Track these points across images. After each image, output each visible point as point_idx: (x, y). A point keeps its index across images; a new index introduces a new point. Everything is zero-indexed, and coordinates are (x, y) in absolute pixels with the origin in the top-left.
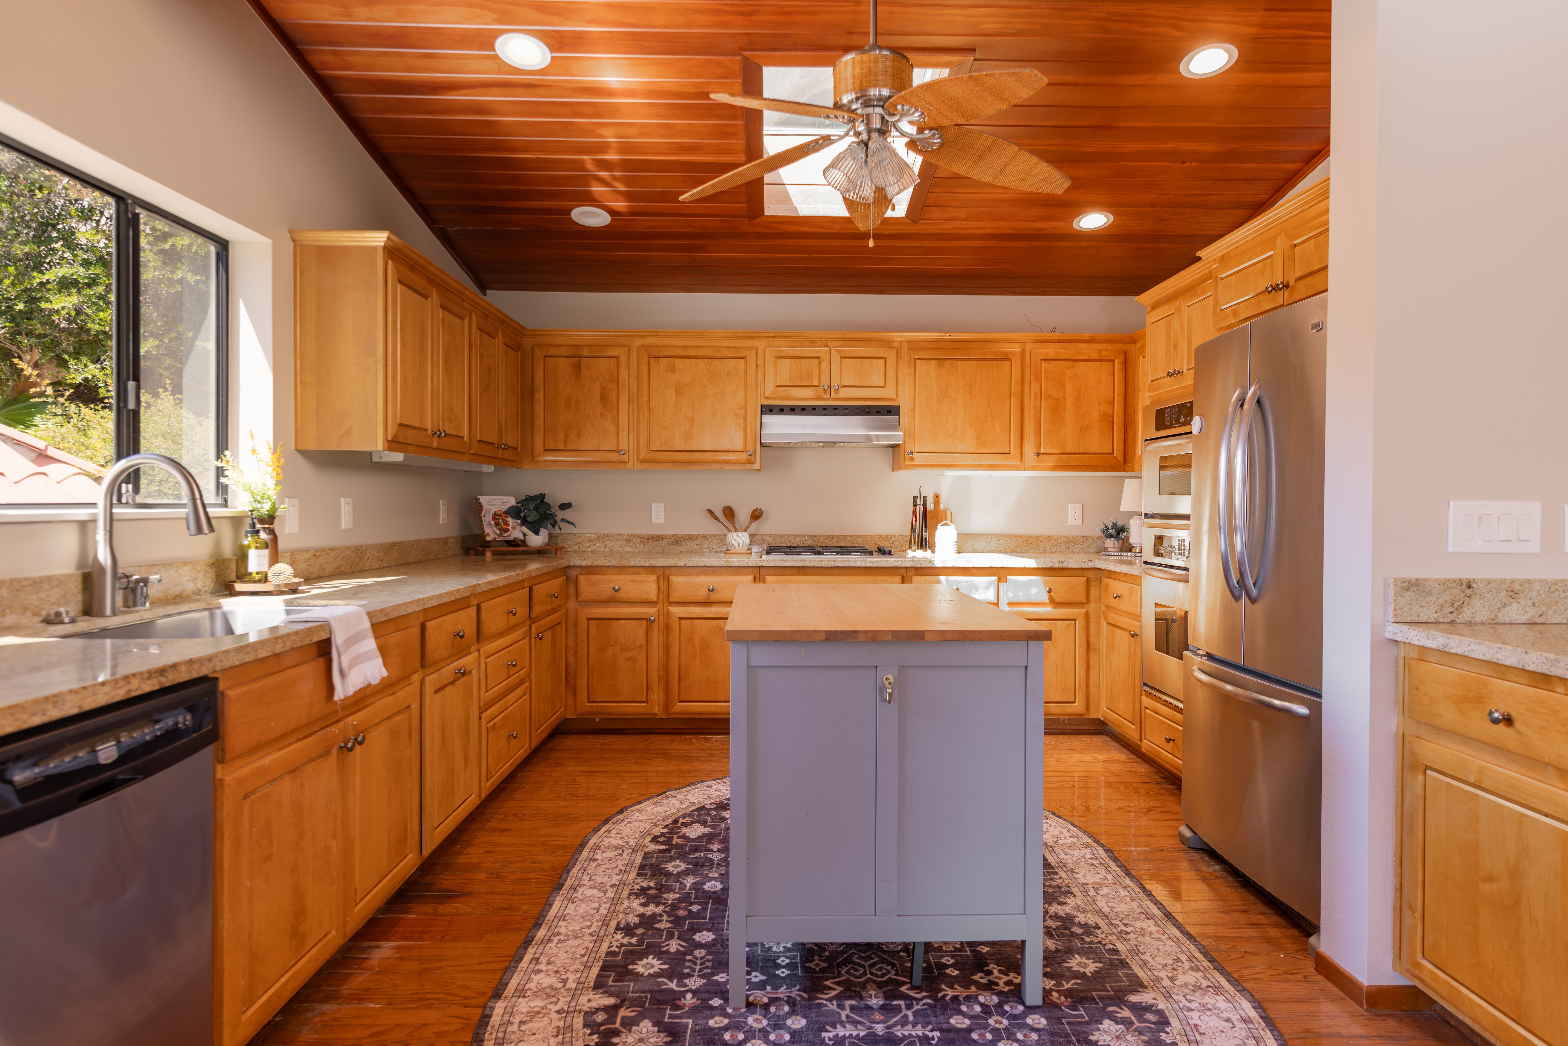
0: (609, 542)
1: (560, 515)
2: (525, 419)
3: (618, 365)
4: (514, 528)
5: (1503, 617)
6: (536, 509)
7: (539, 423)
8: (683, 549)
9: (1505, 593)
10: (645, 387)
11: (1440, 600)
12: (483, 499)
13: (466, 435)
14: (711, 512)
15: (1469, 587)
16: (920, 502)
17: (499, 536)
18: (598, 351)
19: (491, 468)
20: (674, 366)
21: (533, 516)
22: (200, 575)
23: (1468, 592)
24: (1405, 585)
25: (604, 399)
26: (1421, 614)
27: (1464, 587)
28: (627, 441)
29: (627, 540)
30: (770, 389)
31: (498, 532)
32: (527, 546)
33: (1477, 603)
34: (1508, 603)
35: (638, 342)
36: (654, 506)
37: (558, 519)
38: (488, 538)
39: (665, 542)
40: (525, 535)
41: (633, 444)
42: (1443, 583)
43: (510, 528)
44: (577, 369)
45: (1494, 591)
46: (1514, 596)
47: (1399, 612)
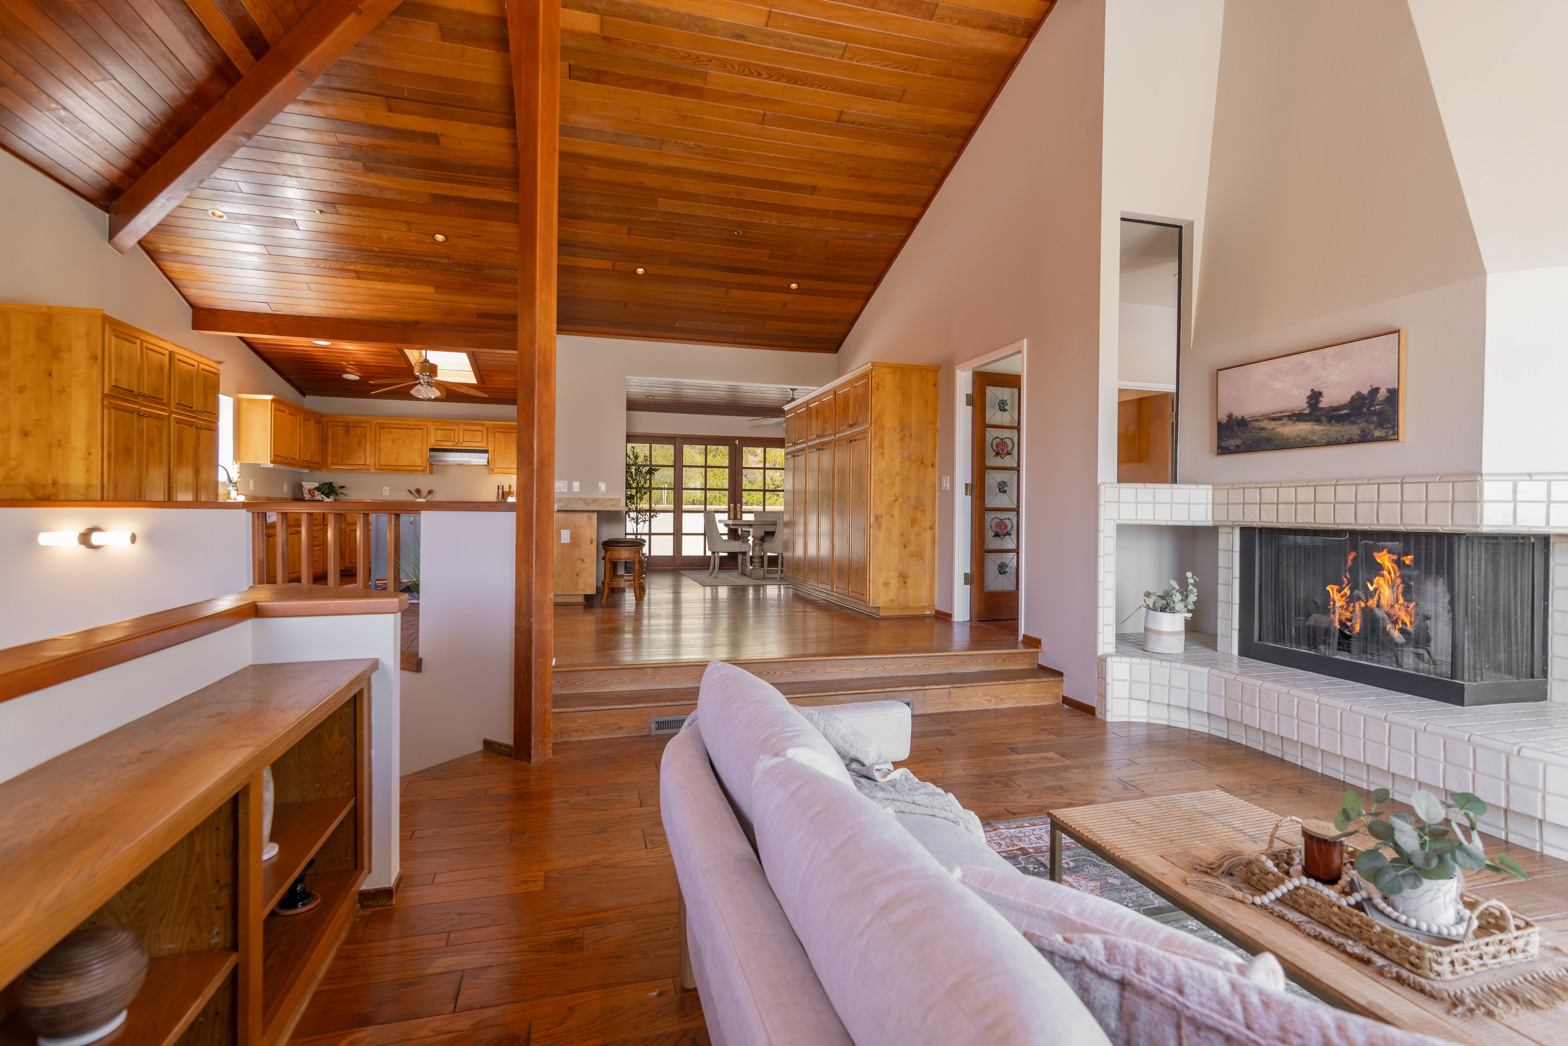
1: (340, 491)
2: (324, 451)
3: (366, 430)
4: (318, 495)
6: (328, 488)
7: (330, 453)
10: (378, 439)
12: (304, 484)
13: (298, 458)
14: (410, 491)
16: (501, 487)
17: (310, 496)
18: (357, 424)
19: (307, 471)
20: (391, 432)
21: (327, 491)
25: (359, 444)
28: (370, 461)
30: (432, 441)
35: (375, 421)
36: (384, 488)
37: (339, 492)
41: (373, 462)
43: (316, 495)
44: (347, 431)
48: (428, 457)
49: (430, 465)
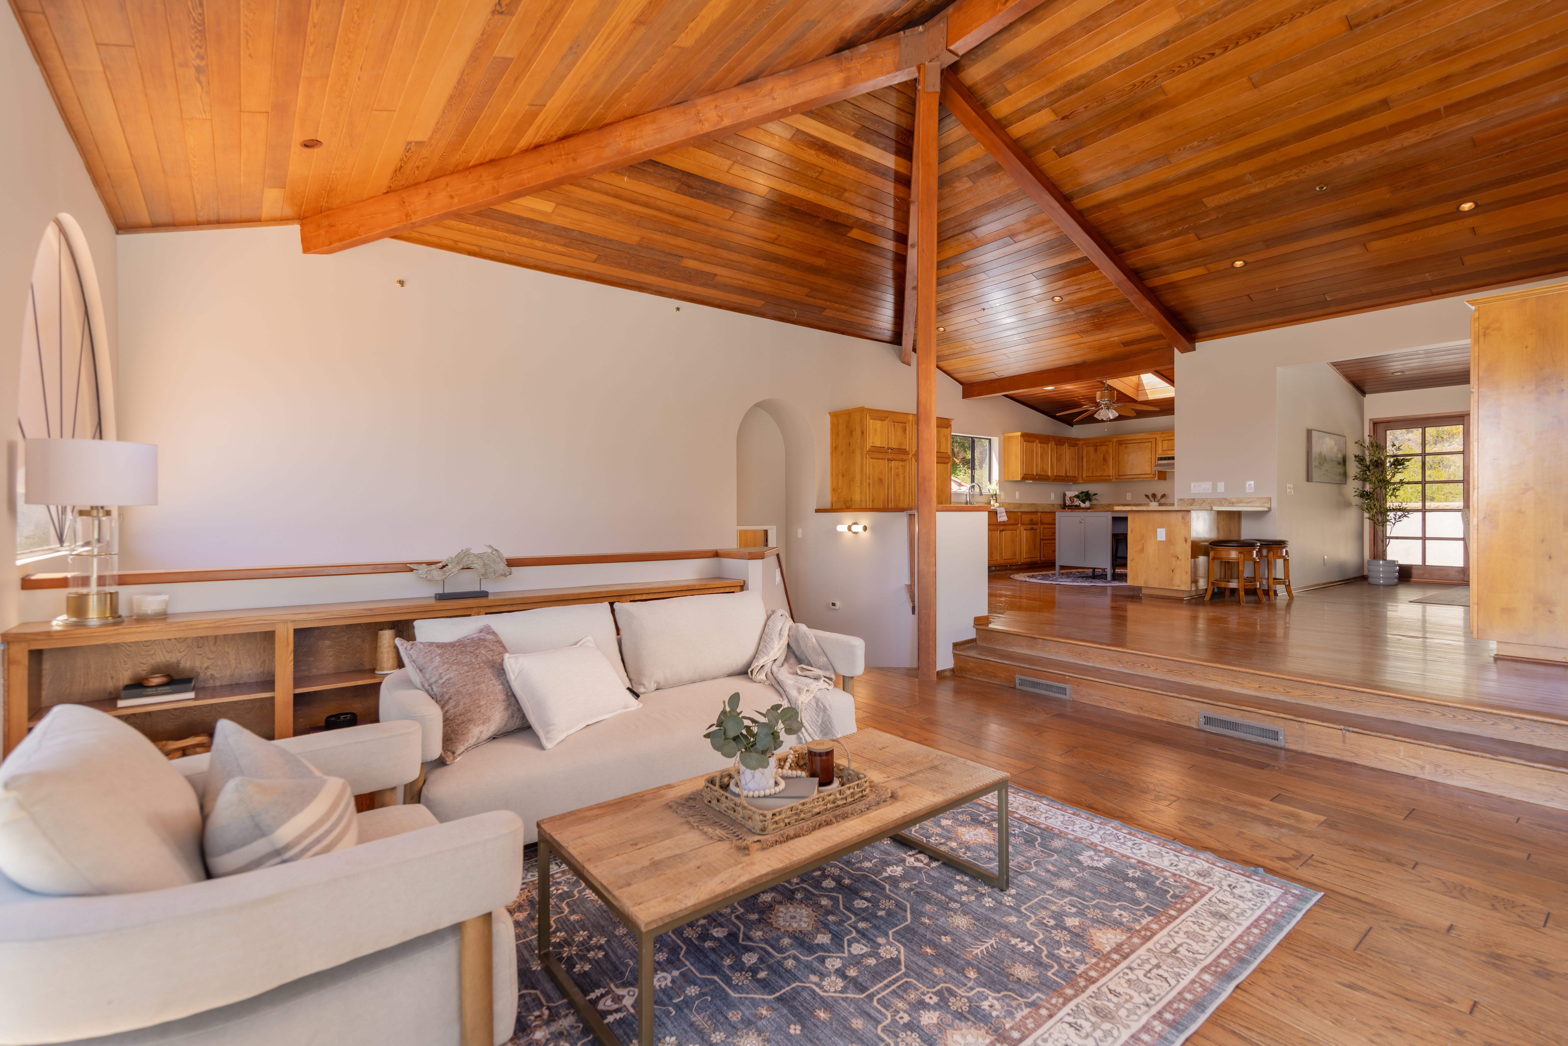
2: (1080, 467)
3: (1109, 448)
6: (1085, 495)
7: (1085, 468)
10: (1118, 454)
12: (1067, 493)
15: (1194, 500)
18: (1102, 444)
19: (1069, 483)
20: (1127, 447)
21: (1084, 498)
25: (1104, 459)
28: (1111, 472)
30: (1160, 451)
31: (1070, 502)
32: (1080, 507)
35: (1115, 439)
40: (1079, 504)
41: (1114, 474)
43: (1075, 501)
48: (1156, 466)
49: (1160, 472)
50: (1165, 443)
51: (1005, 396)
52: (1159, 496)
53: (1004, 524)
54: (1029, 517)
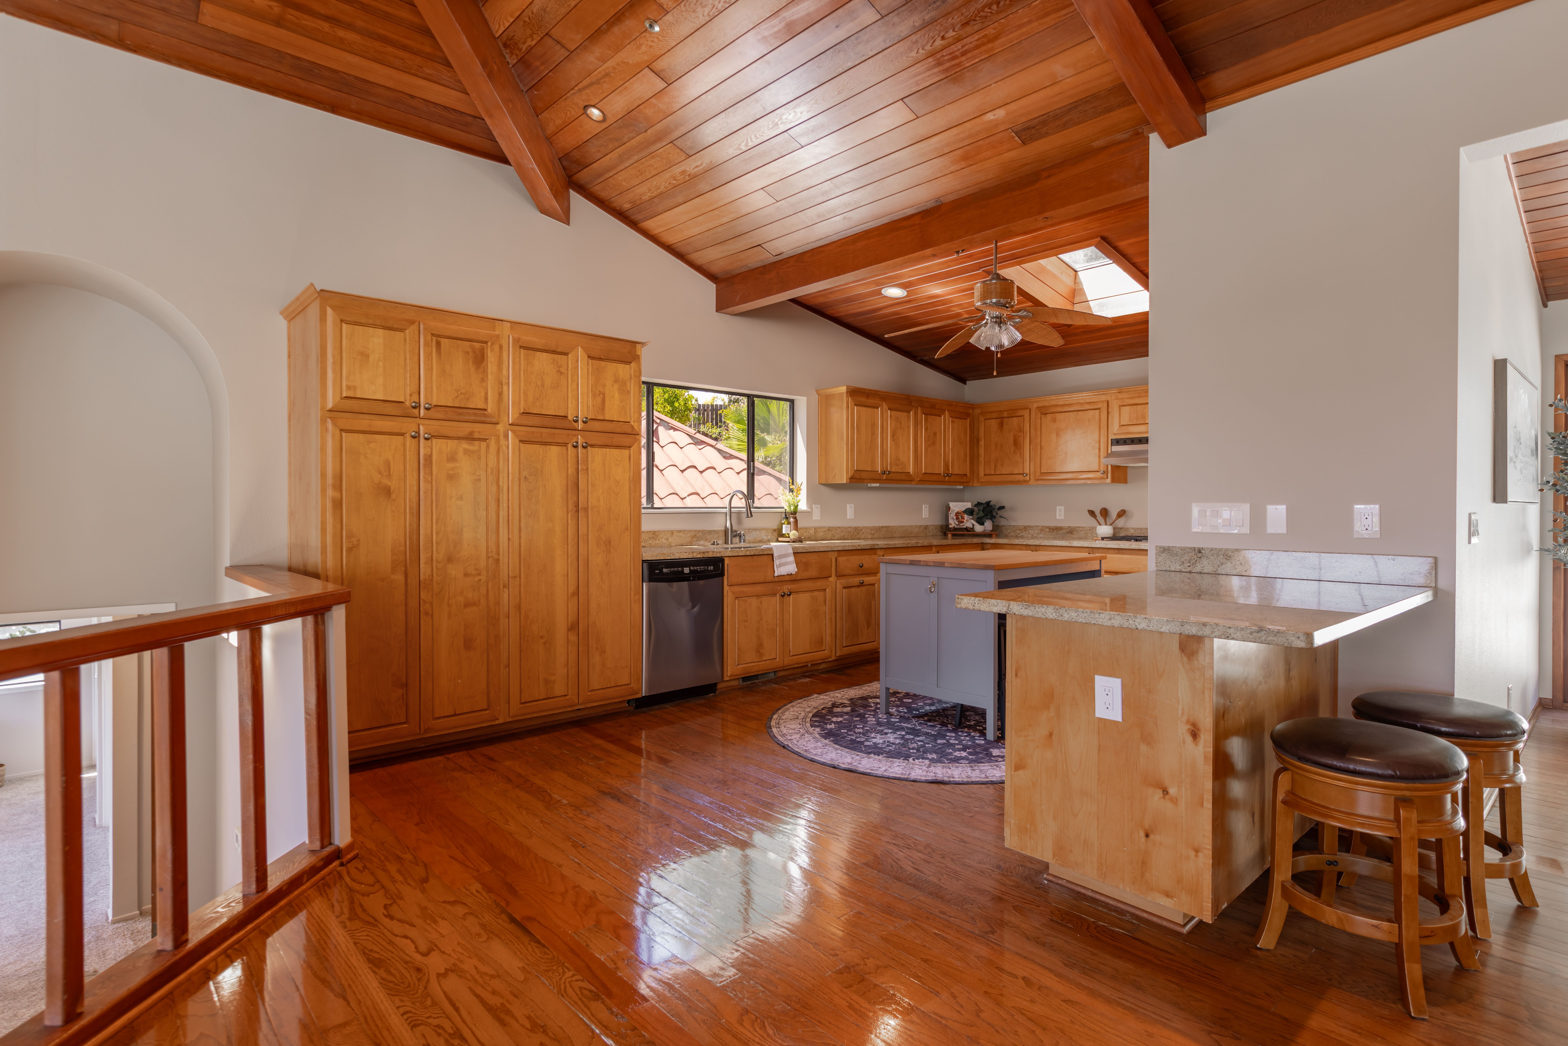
0: (1030, 531)
1: (1000, 513)
2: (974, 459)
3: (1024, 420)
4: (967, 521)
5: (1220, 571)
6: (984, 509)
7: (982, 459)
8: (1074, 536)
9: (1222, 556)
10: (1039, 433)
11: (1182, 559)
12: (952, 504)
13: (911, 471)
14: (1092, 512)
15: (1200, 552)
17: (957, 525)
18: (1012, 412)
20: (1056, 419)
21: (982, 514)
22: (770, 534)
23: (1199, 555)
24: (1161, 549)
25: (1016, 443)
26: (1171, 566)
27: (1196, 552)
28: (1028, 468)
29: (1041, 530)
30: (1116, 428)
31: (957, 523)
32: (974, 531)
33: (1205, 561)
34: (1224, 562)
35: (1035, 405)
36: (1058, 508)
37: (998, 516)
38: (950, 526)
39: (1064, 531)
40: (973, 525)
41: (1032, 469)
42: (1183, 549)
43: (965, 521)
44: (1001, 425)
45: (1215, 555)
46: (1228, 558)
47: (1159, 564)
48: (1108, 455)
49: (1115, 468)
50: (1126, 410)
51: (793, 301)
52: (1114, 514)
53: (790, 579)
54: (856, 560)
